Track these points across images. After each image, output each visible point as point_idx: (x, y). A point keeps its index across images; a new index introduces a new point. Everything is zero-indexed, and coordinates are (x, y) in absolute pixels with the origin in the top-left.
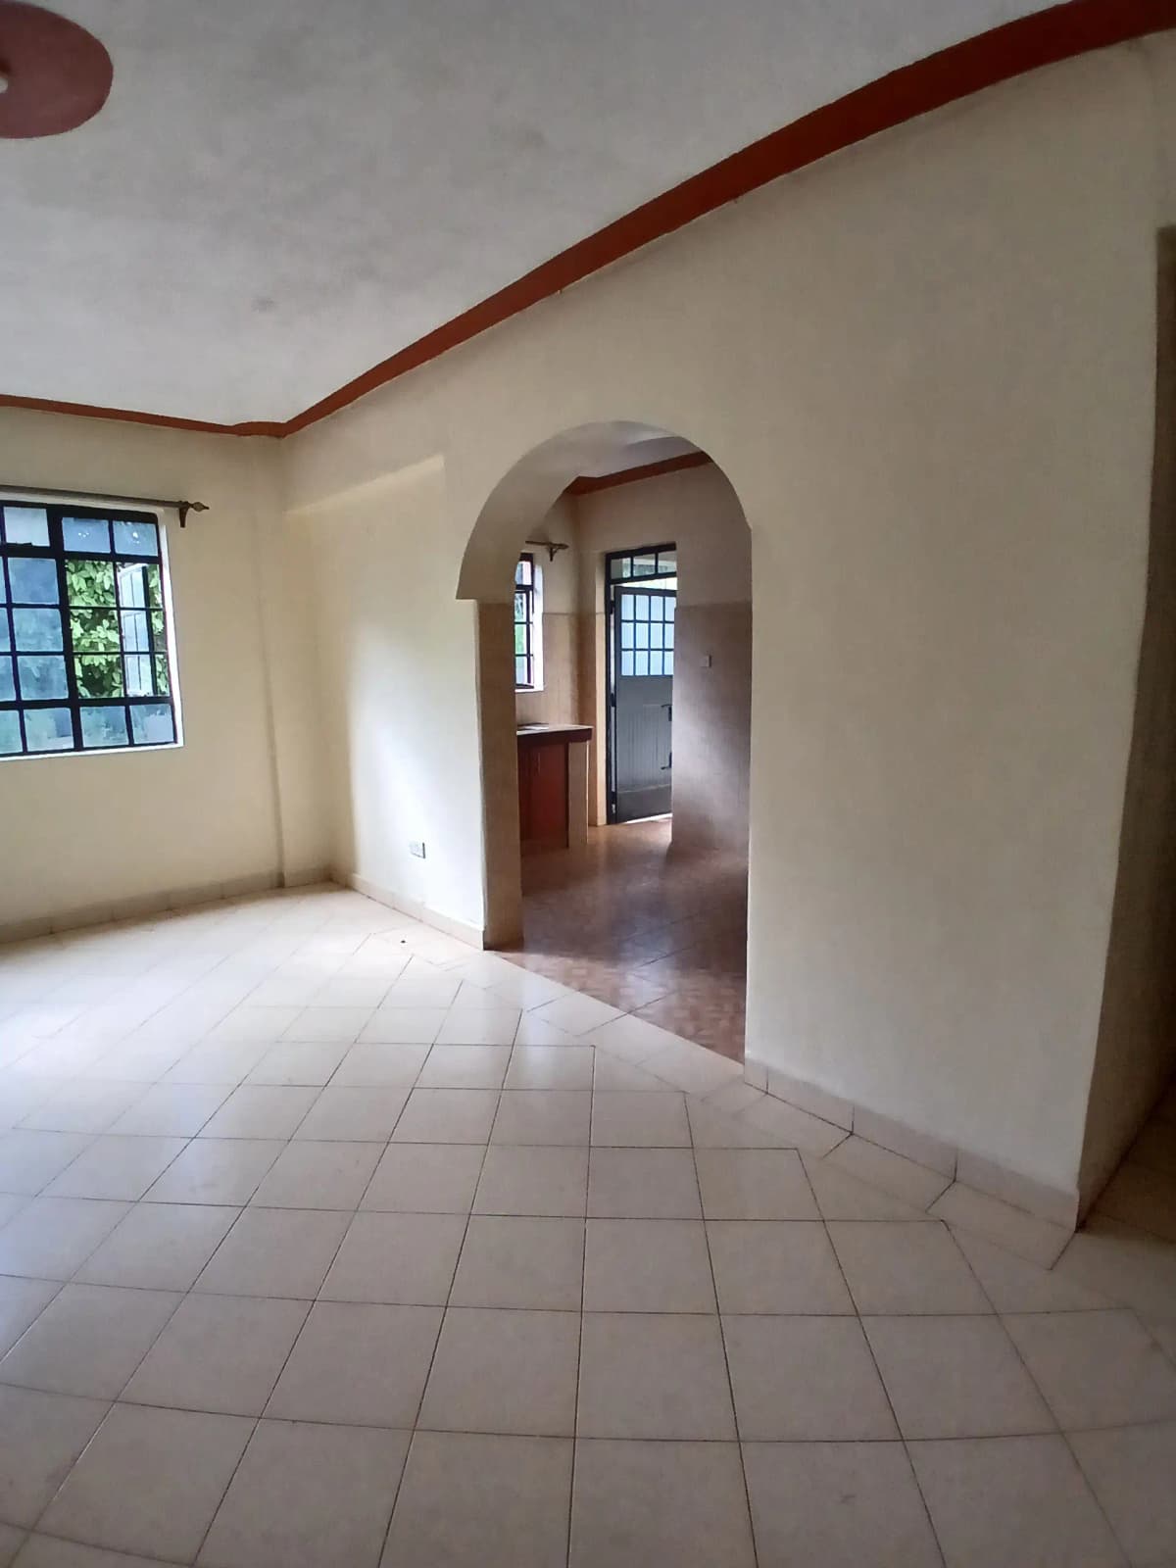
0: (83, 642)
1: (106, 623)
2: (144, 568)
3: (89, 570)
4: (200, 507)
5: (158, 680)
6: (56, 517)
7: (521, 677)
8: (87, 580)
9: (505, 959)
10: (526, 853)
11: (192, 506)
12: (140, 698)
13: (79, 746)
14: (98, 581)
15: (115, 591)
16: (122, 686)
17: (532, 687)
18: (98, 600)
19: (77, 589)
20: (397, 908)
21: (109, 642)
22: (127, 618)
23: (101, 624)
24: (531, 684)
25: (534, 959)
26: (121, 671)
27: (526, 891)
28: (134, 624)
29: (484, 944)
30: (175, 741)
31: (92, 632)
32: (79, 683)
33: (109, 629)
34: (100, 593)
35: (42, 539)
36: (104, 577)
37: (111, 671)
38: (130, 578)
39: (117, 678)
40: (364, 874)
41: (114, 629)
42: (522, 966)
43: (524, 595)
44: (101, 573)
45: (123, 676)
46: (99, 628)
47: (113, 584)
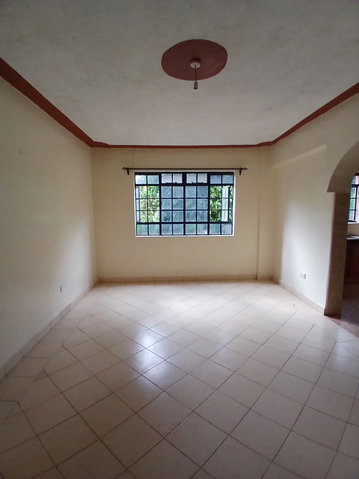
0: (212, 205)
1: (218, 200)
2: (229, 187)
3: (216, 187)
4: (245, 169)
5: (229, 215)
6: (209, 175)
7: (351, 218)
8: (215, 189)
9: (333, 321)
10: (346, 283)
11: (243, 169)
12: (224, 222)
13: (208, 234)
14: (217, 189)
15: (221, 192)
16: (220, 217)
17: (356, 222)
18: (217, 194)
19: (212, 192)
20: (293, 293)
21: (218, 205)
22: (223, 201)
23: (217, 200)
24: (356, 221)
25: (344, 323)
26: (220, 213)
27: (344, 298)
28: (225, 202)
29: (325, 313)
30: (232, 234)
31: (214, 203)
32: (210, 216)
33: (219, 202)
34: (217, 192)
35: (205, 181)
36: (219, 188)
37: (218, 213)
38: (225, 189)
39: (219, 215)
40: (283, 280)
41: (220, 202)
42: (339, 325)
43: (355, 188)
44: (218, 187)
45: (221, 214)
46: (216, 202)
47: (221, 190)
